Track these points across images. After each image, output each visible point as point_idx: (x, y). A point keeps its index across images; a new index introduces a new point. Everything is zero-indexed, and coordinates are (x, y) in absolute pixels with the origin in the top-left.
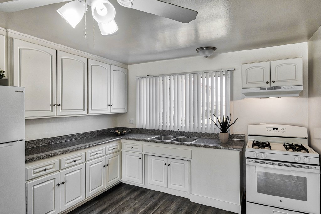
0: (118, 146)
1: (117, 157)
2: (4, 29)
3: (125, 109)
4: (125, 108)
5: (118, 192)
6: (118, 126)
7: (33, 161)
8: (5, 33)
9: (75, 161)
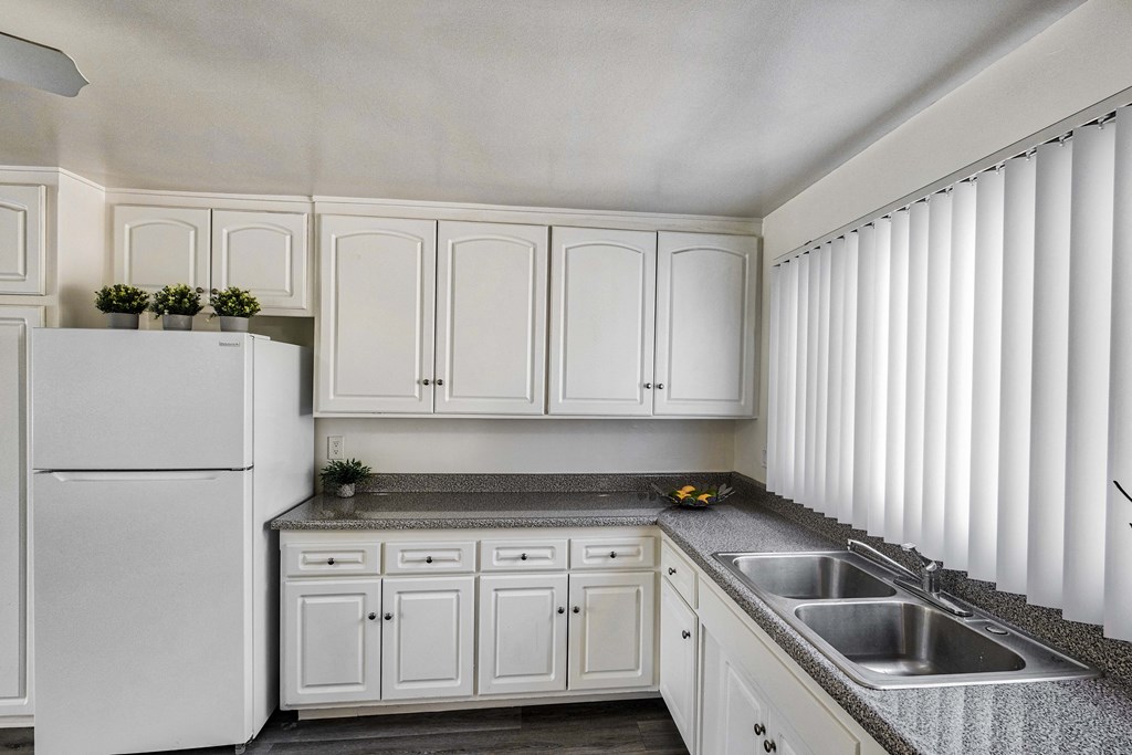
0: (641, 548)
1: (634, 590)
2: (306, 199)
3: (743, 403)
4: (739, 400)
5: (606, 733)
6: (735, 470)
7: (297, 528)
8: (307, 208)
9: (429, 561)
